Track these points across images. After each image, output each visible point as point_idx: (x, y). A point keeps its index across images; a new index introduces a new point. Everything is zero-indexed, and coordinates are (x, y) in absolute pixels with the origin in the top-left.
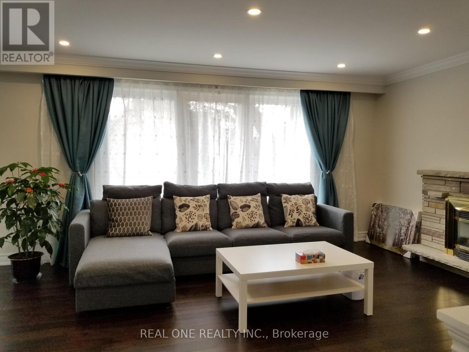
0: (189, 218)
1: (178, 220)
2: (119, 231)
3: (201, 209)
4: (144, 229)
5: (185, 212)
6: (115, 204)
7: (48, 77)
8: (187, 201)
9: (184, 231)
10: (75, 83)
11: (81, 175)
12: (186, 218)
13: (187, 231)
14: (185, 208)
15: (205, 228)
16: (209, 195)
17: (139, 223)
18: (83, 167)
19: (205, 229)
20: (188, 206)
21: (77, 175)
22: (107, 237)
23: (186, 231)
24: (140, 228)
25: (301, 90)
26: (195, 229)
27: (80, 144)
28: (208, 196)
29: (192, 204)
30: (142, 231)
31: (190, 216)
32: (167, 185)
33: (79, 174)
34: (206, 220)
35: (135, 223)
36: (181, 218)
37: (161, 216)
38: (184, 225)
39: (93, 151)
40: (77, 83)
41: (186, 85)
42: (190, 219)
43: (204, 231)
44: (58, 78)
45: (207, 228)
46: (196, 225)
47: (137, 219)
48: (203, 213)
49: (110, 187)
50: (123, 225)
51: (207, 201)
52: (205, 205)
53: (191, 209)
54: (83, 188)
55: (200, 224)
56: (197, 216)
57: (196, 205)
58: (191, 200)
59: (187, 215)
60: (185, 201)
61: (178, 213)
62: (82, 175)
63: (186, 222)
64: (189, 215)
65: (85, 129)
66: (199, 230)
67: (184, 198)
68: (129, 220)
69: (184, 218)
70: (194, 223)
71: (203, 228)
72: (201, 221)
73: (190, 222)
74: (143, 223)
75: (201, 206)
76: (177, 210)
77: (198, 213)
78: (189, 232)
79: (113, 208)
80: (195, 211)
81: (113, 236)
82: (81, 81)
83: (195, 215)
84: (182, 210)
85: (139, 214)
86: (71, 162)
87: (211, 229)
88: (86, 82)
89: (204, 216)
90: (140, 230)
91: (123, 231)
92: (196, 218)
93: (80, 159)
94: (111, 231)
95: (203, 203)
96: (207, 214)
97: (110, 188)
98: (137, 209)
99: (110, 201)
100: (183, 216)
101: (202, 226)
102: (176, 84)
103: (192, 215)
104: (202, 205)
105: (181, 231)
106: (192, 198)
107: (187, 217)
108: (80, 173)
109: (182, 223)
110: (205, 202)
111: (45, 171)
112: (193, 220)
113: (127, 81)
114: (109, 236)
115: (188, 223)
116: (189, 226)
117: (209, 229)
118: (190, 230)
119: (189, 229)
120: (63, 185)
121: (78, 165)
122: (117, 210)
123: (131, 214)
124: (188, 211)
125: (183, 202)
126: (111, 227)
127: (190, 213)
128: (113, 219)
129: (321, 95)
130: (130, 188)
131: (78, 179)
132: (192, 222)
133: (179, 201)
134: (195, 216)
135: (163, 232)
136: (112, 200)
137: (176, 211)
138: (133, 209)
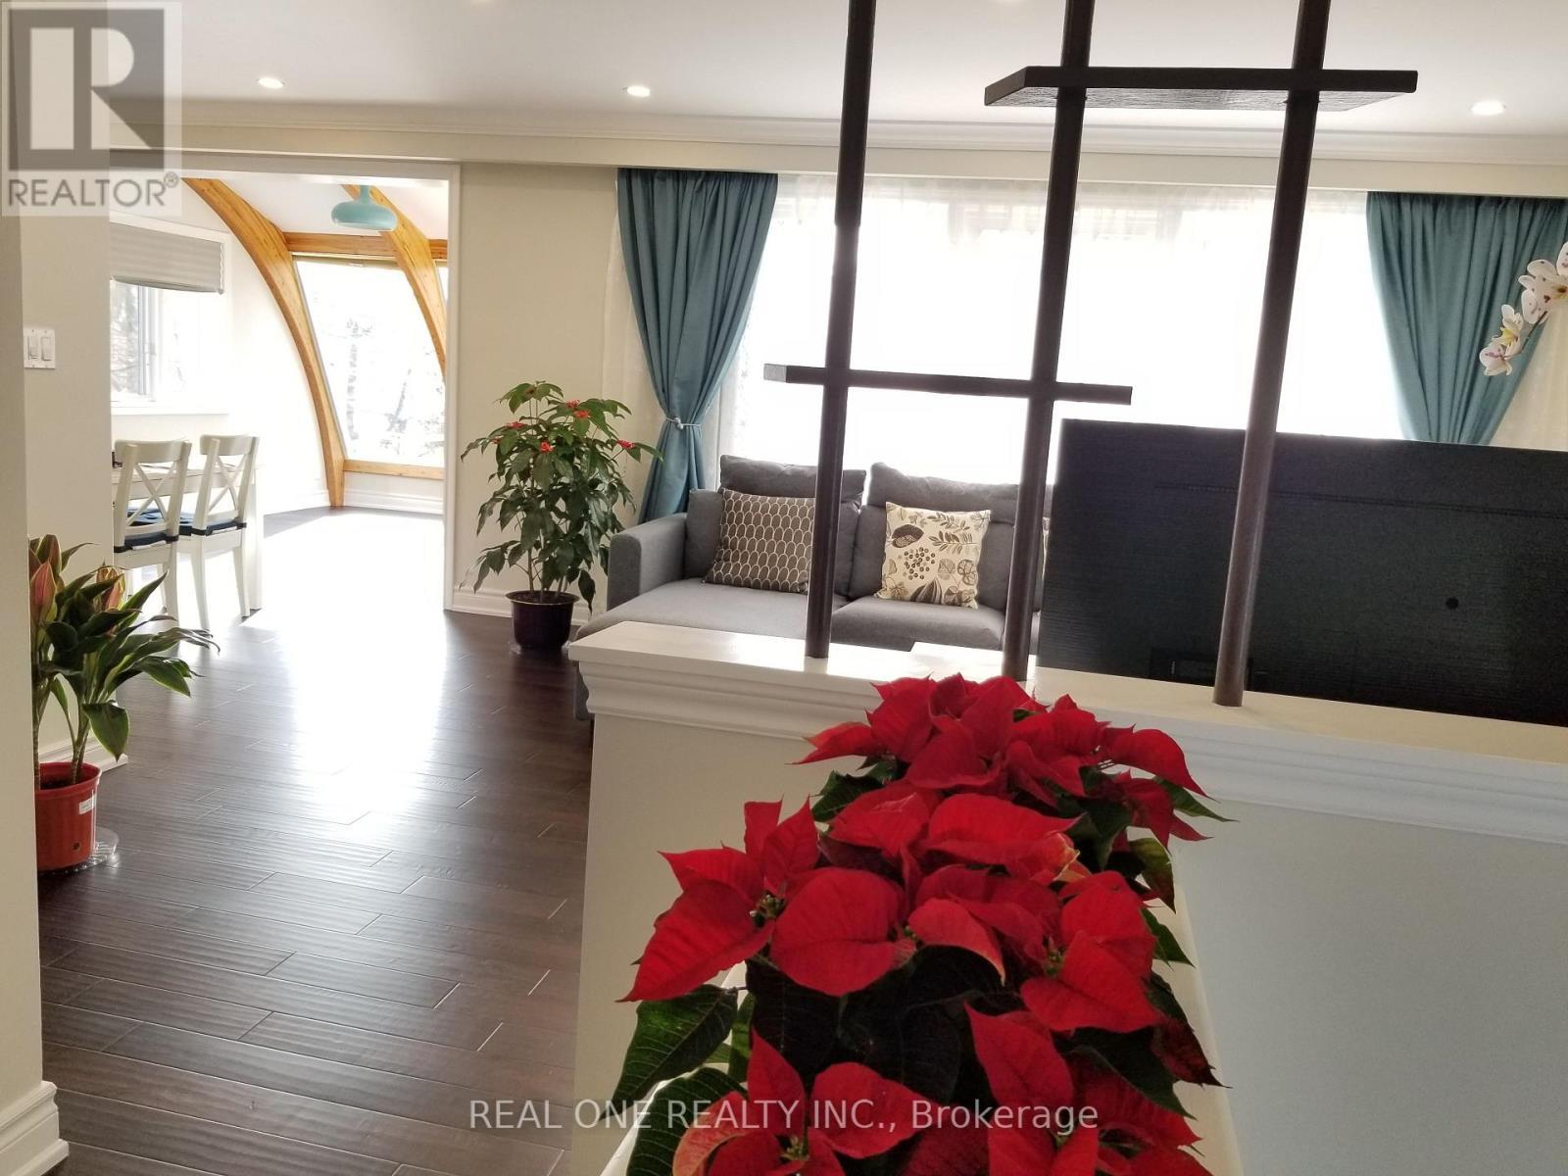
0: (914, 566)
1: (886, 568)
2: (735, 572)
3: (953, 545)
4: (794, 575)
5: (908, 549)
6: (738, 506)
7: (627, 174)
8: (919, 519)
9: (898, 597)
10: (684, 188)
11: (682, 426)
12: (907, 564)
13: (907, 601)
14: (909, 537)
15: (954, 600)
16: (989, 512)
17: (783, 559)
18: (689, 405)
19: (957, 602)
20: (917, 534)
21: (673, 425)
22: (706, 582)
23: (902, 600)
24: (784, 573)
25: (1370, 193)
26: (927, 597)
27: (684, 348)
28: (986, 513)
29: (931, 530)
30: (786, 580)
31: (918, 561)
32: (879, 471)
33: (677, 424)
34: (963, 579)
35: (773, 559)
36: (893, 563)
37: (853, 554)
38: (897, 583)
39: (713, 366)
40: (690, 186)
41: (975, 185)
42: (917, 569)
43: (952, 608)
44: (648, 175)
45: (960, 600)
46: (932, 586)
47: (780, 551)
48: (956, 559)
49: (734, 461)
50: (744, 558)
51: (978, 527)
52: (968, 538)
53: (924, 542)
54: (684, 457)
55: (944, 586)
56: (937, 564)
57: (941, 533)
58: (930, 518)
59: (911, 557)
60: (914, 518)
61: (889, 548)
62: (685, 427)
63: (905, 574)
64: (914, 557)
65: (700, 309)
66: (940, 603)
67: (911, 511)
68: (761, 549)
69: (900, 565)
70: (926, 582)
71: (951, 599)
72: (947, 578)
73: (916, 575)
74: (793, 560)
75: (955, 538)
76: (890, 539)
77: (941, 556)
78: (910, 604)
79: (732, 515)
80: (934, 549)
81: (718, 582)
82: (699, 181)
83: (931, 559)
84: (900, 541)
85: (788, 537)
86: (664, 391)
87: (974, 604)
88: (710, 186)
89: (959, 568)
90: (782, 578)
91: (744, 574)
92: (934, 568)
93: (683, 385)
94: (717, 569)
95: (962, 532)
96: (967, 561)
97: (735, 464)
98: (786, 524)
99: (727, 496)
100: (900, 557)
101: (949, 593)
102: (946, 184)
103: (924, 558)
104: (957, 535)
105: (889, 597)
106: (933, 513)
107: (911, 562)
108: (679, 420)
109: (893, 576)
110: (968, 528)
111: (595, 409)
112: (924, 573)
113: (812, 180)
114: (710, 581)
115: (911, 578)
116: (912, 586)
117: (968, 604)
118: (914, 599)
119: (911, 594)
120: (629, 446)
121: (675, 401)
122: (739, 521)
123: (769, 535)
124: (915, 546)
125: (907, 522)
126: (719, 560)
127: (919, 553)
128: (726, 540)
129: (1454, 210)
130: (784, 469)
131: (676, 436)
132: (922, 577)
133: (898, 516)
134: (933, 562)
135: (850, 594)
136: (733, 493)
137: (887, 544)
138: (776, 523)
